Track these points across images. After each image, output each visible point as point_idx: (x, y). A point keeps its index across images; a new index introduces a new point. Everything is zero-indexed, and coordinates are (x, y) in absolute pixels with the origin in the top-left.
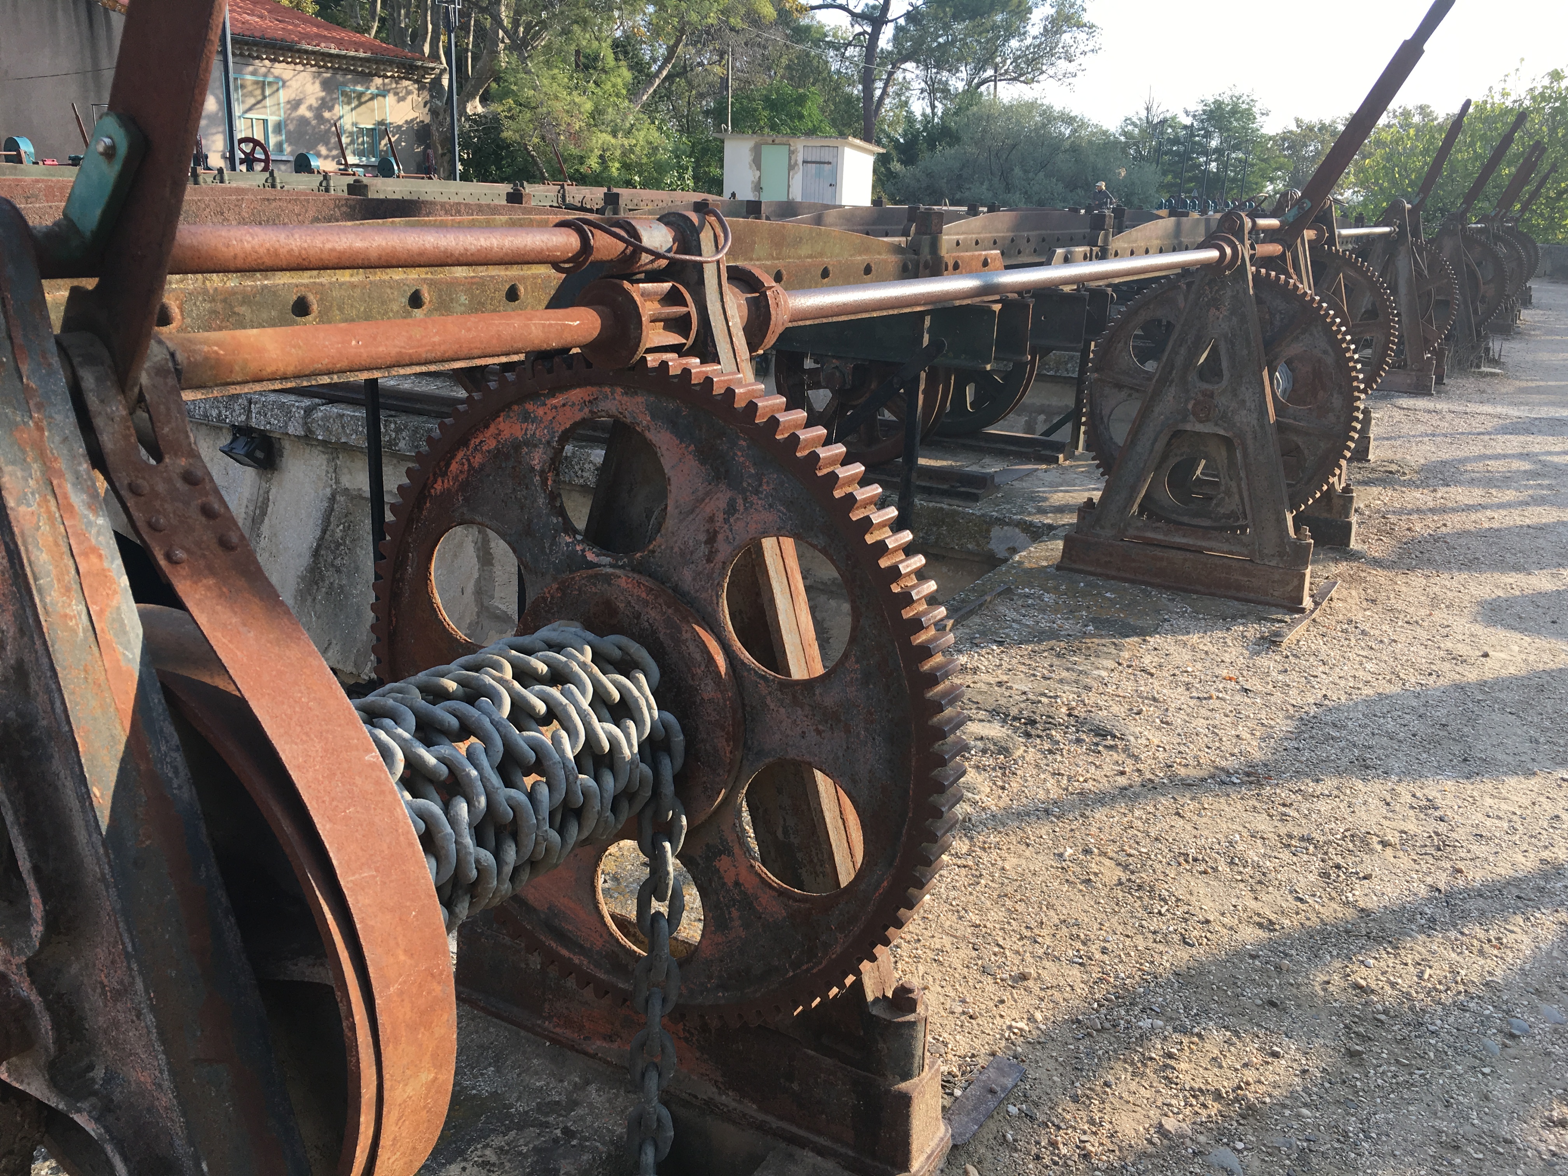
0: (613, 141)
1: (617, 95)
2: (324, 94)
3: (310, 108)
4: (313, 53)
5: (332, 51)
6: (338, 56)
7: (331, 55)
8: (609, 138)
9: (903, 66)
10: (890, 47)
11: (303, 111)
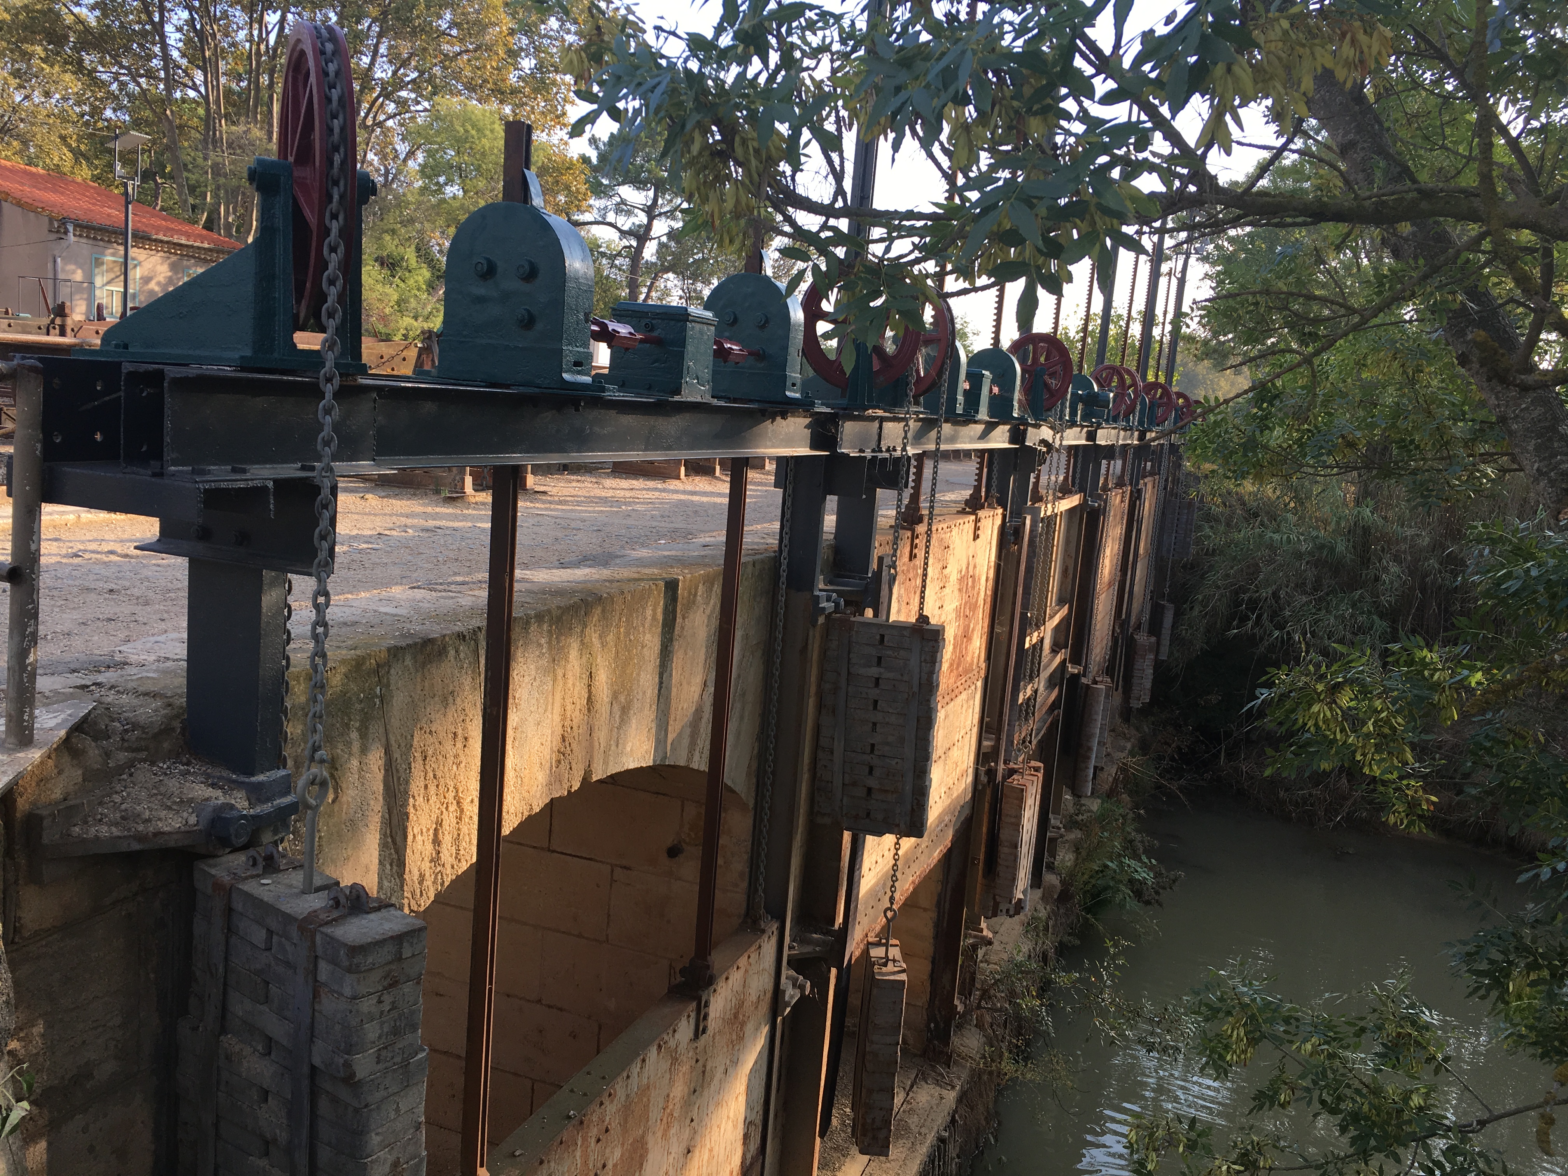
0: (415, 324)
1: (418, 290)
2: (170, 274)
3: (159, 283)
4: (168, 242)
5: (183, 242)
6: (187, 246)
7: (181, 245)
8: (412, 321)
9: (665, 276)
10: (654, 259)
11: (153, 285)
